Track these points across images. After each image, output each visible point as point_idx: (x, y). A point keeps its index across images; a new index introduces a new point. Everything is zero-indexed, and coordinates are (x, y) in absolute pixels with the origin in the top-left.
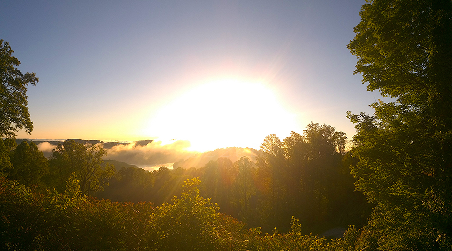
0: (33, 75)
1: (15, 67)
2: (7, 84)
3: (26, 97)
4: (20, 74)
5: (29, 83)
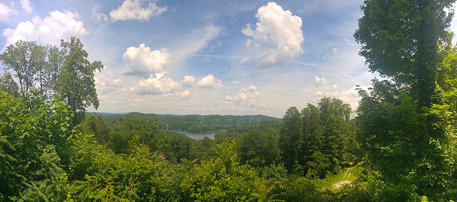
0: (100, 63)
1: (84, 58)
2: (79, 71)
3: (94, 81)
4: (89, 63)
5: (97, 70)
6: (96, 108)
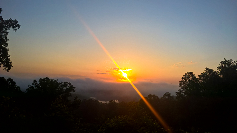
4: (2, 20)
5: (11, 28)
6: (8, 70)
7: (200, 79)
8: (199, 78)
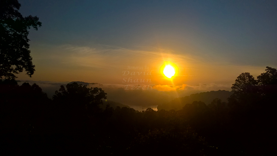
0: (37, 19)
2: (6, 25)
6: (30, 75)
7: (259, 81)
8: (257, 79)
